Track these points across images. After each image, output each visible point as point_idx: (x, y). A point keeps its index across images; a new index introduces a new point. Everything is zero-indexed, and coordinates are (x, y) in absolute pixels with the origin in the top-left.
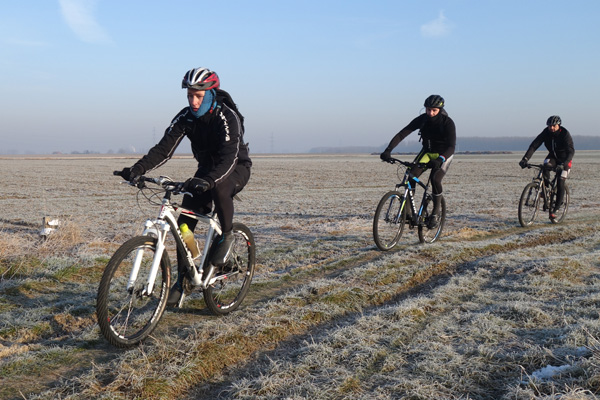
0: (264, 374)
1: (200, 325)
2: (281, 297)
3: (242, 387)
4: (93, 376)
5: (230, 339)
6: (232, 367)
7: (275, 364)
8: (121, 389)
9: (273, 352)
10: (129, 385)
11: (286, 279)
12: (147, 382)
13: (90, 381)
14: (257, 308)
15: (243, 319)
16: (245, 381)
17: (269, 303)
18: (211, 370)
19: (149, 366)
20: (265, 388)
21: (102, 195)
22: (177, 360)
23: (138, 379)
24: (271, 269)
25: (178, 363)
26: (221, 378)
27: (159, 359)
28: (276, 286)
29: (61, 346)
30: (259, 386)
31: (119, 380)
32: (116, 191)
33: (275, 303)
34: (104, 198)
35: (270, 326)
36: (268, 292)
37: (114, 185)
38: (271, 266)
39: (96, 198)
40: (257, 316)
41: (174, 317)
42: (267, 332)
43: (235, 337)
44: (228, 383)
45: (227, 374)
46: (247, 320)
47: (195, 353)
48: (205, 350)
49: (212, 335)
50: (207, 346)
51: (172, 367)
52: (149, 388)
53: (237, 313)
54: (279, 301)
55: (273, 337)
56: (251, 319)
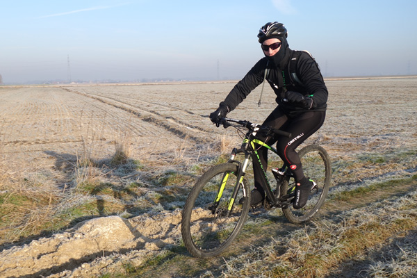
0: (395, 259)
1: (348, 213)
2: (411, 194)
3: (377, 268)
4: (272, 247)
5: (370, 227)
6: (371, 249)
7: (404, 253)
8: (290, 259)
9: (403, 239)
10: (295, 257)
12: (308, 256)
13: (269, 250)
14: (393, 201)
15: (381, 210)
16: (380, 264)
17: (402, 198)
18: (354, 249)
19: (310, 243)
20: (395, 273)
22: (331, 241)
23: (301, 254)
24: (404, 167)
25: (331, 244)
26: (362, 258)
27: (317, 237)
28: (408, 182)
29: (254, 220)
30: (390, 270)
31: (288, 254)
33: (406, 199)
35: (402, 218)
36: (401, 188)
38: (404, 165)
40: (392, 209)
41: (330, 204)
42: (399, 222)
43: (374, 225)
44: (367, 263)
45: (367, 254)
46: (384, 211)
47: (343, 237)
48: (350, 236)
49: (357, 222)
50: (352, 232)
51: (326, 247)
52: (309, 261)
53: (376, 204)
54: (410, 196)
55: (404, 227)
56: (387, 211)
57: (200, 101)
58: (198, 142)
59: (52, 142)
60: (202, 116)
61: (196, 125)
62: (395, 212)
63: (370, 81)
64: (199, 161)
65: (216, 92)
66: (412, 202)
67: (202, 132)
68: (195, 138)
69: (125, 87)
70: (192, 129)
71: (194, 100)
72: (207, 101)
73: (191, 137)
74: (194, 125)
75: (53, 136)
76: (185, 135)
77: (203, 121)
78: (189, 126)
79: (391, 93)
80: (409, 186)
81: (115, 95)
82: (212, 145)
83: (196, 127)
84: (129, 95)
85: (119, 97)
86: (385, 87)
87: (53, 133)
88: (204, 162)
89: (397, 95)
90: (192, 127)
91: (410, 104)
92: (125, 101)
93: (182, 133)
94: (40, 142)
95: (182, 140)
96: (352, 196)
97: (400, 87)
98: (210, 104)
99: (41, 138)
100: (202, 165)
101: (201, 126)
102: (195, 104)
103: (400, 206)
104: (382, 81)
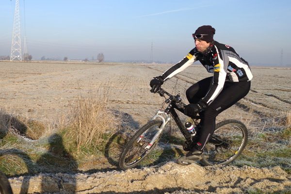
57: (263, 82)
58: (262, 116)
59: (138, 103)
60: (266, 95)
61: (260, 102)
64: (265, 130)
65: (280, 76)
67: (266, 108)
68: (259, 113)
69: (196, 68)
70: (255, 105)
71: (258, 82)
72: (271, 83)
73: (255, 111)
74: (258, 102)
75: (139, 99)
76: (249, 109)
77: (266, 99)
78: (253, 102)
81: (188, 73)
82: (276, 120)
83: (260, 104)
84: (199, 74)
85: (190, 75)
87: (139, 97)
88: (269, 132)
90: (255, 103)
92: (195, 78)
93: (246, 107)
94: (130, 102)
95: (246, 113)
98: (274, 86)
99: (131, 100)
100: (267, 134)
101: (265, 103)
102: (259, 85)
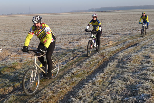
11: (66, 67)
15: (54, 87)
17: (61, 80)
21: (15, 32)
32: (19, 30)
33: (63, 80)
34: (16, 32)
35: (62, 90)
37: (19, 27)
39: (14, 33)
42: (61, 92)
54: (64, 78)
55: (63, 94)
56: (56, 87)
62: (59, 87)
63: (48, 16)
66: (65, 81)
79: (55, 23)
80: (63, 72)
86: (53, 19)
89: (58, 23)
91: (62, 28)
96: (43, 81)
97: (58, 19)
103: (61, 84)
104: (52, 16)
